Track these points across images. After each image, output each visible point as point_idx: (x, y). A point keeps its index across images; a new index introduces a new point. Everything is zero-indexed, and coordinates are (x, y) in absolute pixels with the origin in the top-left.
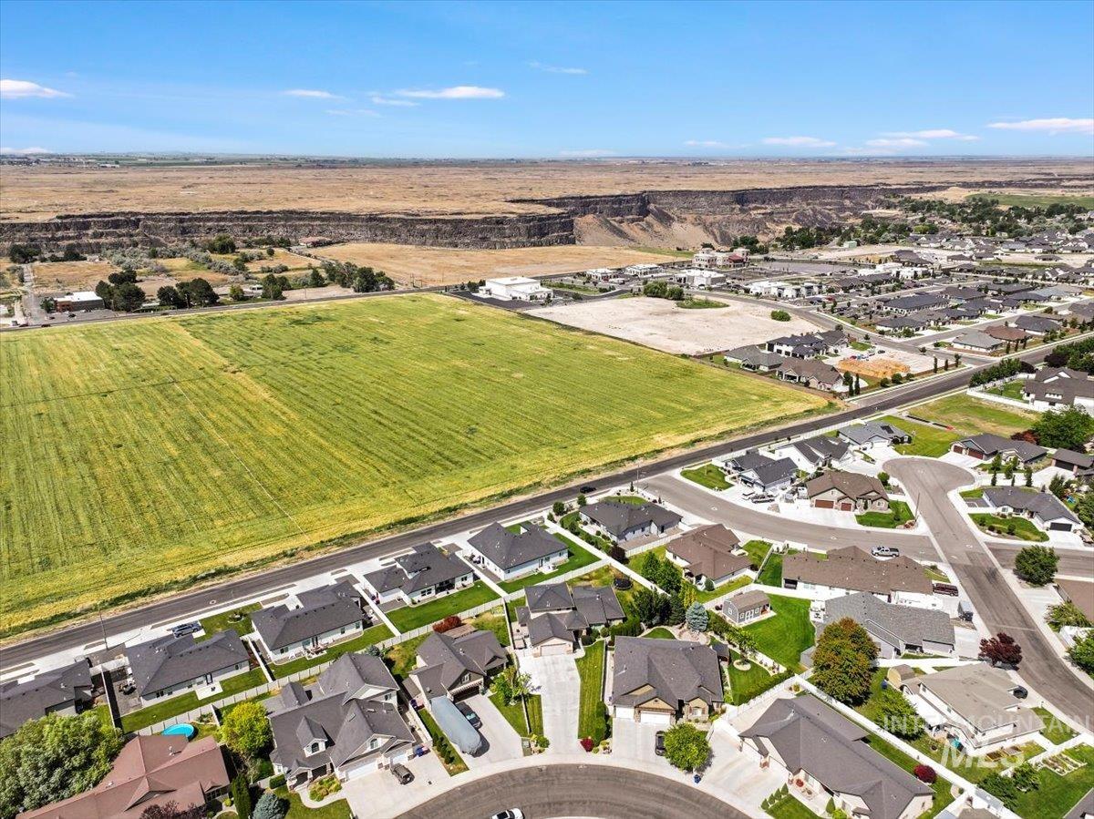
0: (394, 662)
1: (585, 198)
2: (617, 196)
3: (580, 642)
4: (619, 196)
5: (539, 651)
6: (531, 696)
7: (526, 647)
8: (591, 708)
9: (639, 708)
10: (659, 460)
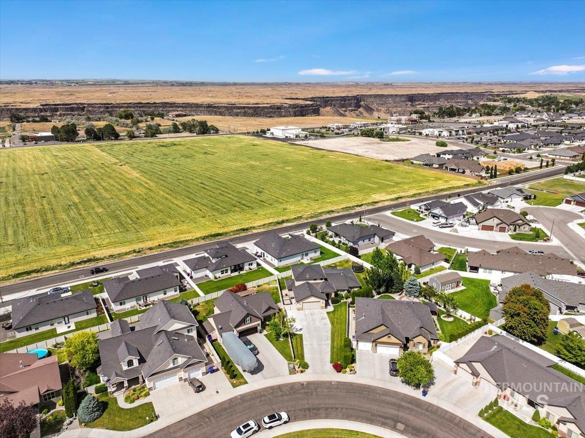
0: (199, 312)
1: (326, 98)
2: (343, 97)
3: (330, 302)
4: (344, 97)
5: (301, 306)
6: (295, 335)
7: (291, 304)
8: (340, 343)
9: (376, 342)
10: (376, 207)
